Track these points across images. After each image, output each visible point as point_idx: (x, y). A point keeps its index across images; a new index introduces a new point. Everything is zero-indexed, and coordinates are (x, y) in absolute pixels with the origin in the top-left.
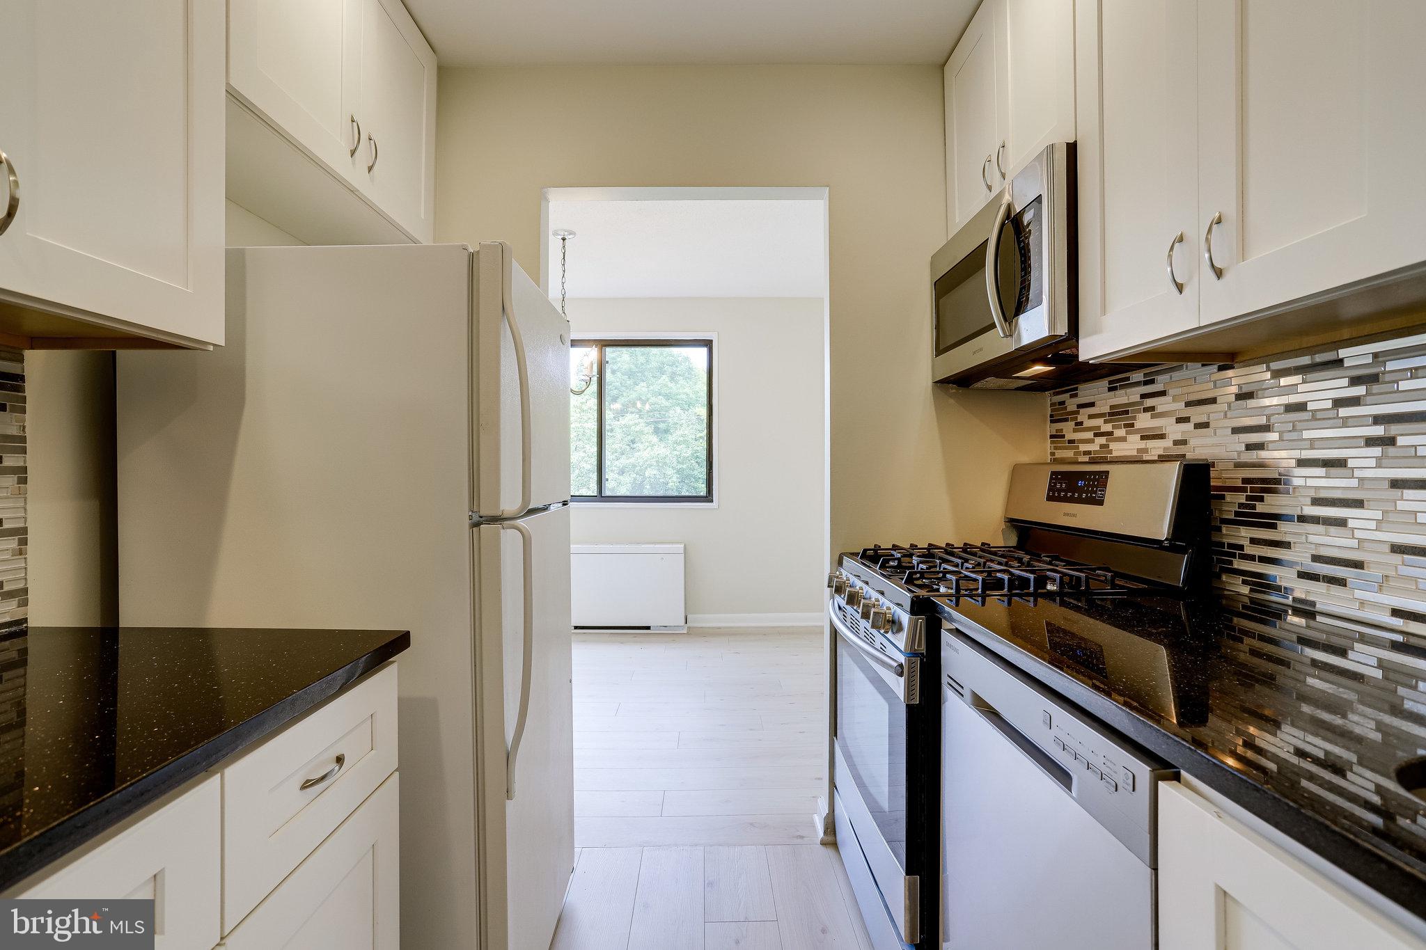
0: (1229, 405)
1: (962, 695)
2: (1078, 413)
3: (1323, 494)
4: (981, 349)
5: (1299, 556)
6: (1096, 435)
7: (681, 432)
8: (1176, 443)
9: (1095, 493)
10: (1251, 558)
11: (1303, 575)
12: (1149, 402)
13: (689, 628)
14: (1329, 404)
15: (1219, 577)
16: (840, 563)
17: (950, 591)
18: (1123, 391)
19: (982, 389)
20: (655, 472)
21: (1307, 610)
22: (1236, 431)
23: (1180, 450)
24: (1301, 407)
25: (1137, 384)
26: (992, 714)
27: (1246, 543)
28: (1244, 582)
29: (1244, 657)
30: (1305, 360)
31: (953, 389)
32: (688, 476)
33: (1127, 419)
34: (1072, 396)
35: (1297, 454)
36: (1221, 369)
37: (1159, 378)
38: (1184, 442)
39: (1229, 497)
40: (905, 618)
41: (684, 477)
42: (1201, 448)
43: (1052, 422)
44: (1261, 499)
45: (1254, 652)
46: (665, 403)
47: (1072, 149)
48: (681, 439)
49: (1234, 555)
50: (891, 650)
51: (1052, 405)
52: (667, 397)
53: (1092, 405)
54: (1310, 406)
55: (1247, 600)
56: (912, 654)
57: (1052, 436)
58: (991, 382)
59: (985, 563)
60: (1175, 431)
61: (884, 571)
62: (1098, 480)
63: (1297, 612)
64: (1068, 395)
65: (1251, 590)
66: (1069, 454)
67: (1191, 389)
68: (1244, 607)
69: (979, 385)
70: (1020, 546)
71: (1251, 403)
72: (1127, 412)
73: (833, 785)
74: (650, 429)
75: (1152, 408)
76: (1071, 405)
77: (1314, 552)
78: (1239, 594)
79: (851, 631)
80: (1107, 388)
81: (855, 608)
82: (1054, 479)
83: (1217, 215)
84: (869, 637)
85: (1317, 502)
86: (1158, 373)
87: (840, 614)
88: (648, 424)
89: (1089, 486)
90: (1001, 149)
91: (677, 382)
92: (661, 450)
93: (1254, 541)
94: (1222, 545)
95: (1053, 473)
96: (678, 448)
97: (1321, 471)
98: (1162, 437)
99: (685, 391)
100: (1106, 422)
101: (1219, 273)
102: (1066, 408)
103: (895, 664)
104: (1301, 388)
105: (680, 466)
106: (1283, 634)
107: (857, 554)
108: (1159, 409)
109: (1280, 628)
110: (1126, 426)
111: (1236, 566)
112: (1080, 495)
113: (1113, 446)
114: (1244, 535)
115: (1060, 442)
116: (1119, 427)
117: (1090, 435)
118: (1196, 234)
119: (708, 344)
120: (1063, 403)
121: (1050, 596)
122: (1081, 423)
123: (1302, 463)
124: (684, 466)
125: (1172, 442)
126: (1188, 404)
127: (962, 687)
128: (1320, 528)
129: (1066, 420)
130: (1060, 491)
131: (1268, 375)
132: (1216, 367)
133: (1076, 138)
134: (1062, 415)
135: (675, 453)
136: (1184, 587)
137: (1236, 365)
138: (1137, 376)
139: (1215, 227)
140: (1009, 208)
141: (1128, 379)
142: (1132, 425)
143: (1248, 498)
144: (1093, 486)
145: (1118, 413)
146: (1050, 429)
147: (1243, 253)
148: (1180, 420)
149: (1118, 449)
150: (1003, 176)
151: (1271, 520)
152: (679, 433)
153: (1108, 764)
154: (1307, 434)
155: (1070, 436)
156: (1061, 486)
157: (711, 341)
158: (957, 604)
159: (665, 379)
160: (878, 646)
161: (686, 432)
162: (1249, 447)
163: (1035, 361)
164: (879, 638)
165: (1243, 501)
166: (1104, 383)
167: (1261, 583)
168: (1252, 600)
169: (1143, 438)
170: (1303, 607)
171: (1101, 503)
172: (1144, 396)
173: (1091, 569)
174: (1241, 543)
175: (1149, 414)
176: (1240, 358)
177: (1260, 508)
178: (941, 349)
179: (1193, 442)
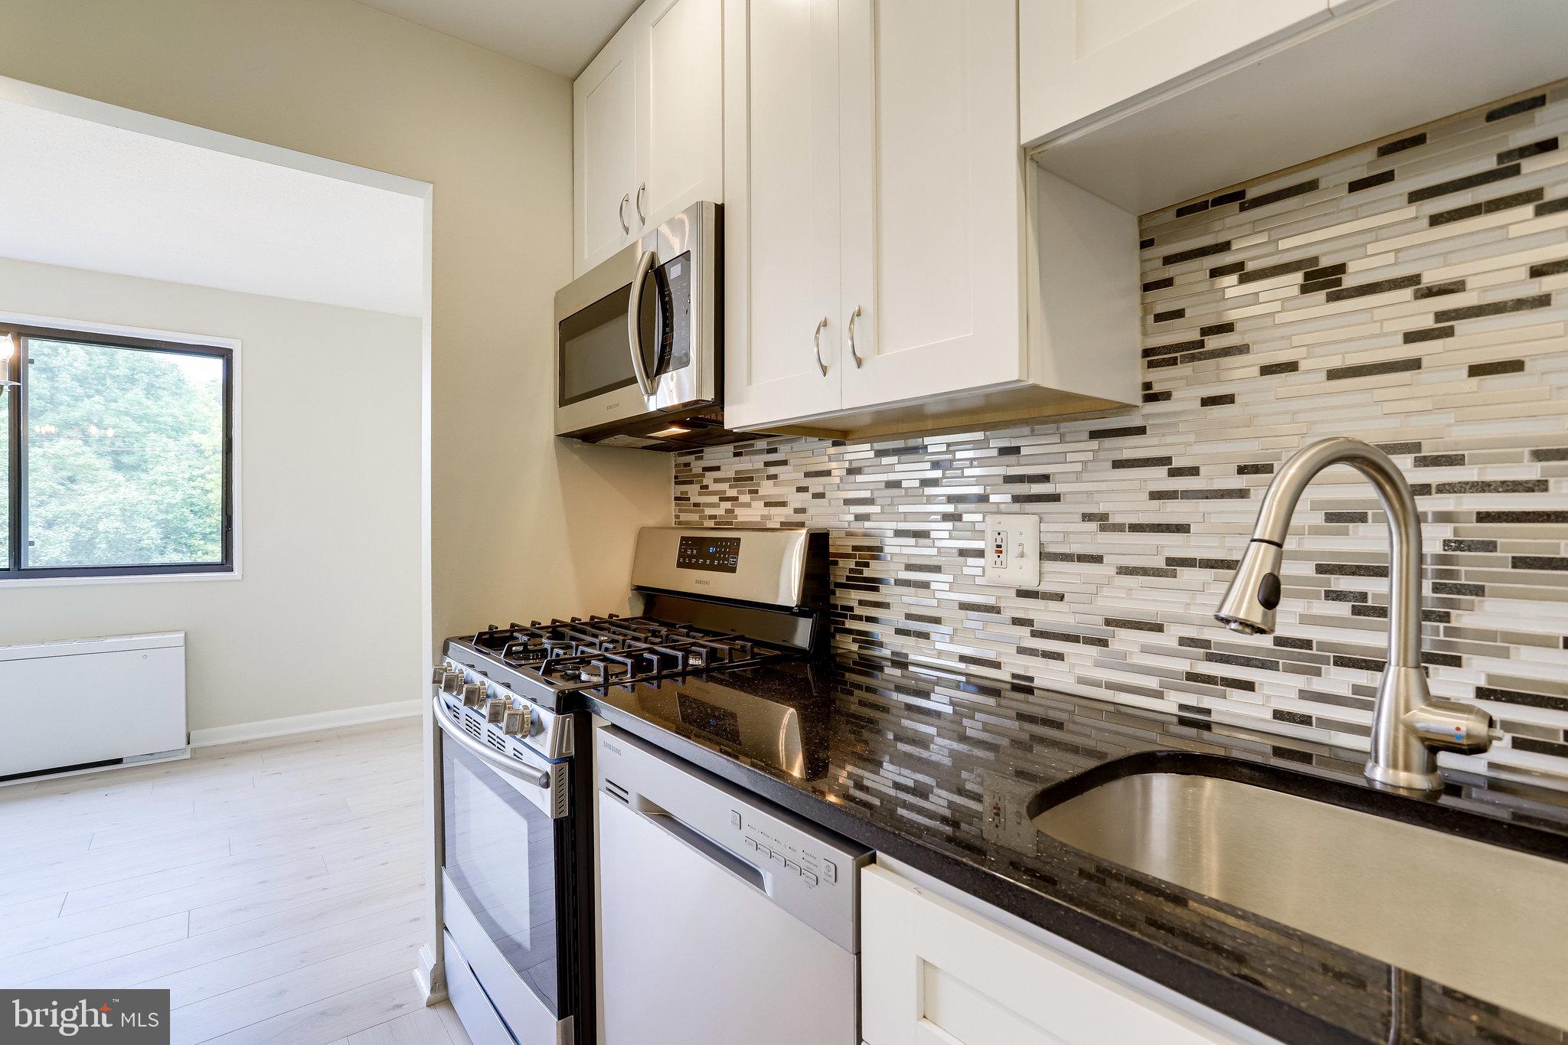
0: (841, 480)
1: (627, 801)
2: (703, 476)
3: (913, 561)
4: (617, 405)
5: (894, 616)
6: (721, 499)
7: (163, 469)
8: (797, 511)
9: (728, 560)
10: (859, 618)
11: (899, 632)
12: (772, 470)
13: (193, 750)
14: (917, 484)
15: (834, 637)
16: (445, 650)
17: (595, 679)
18: (748, 458)
19: (609, 446)
20: (117, 524)
21: (900, 662)
22: (848, 502)
23: (799, 518)
24: (897, 484)
25: (760, 452)
26: (664, 818)
27: (855, 604)
28: (854, 640)
29: (854, 708)
30: (899, 444)
31: (577, 444)
32: (176, 530)
33: (752, 485)
34: (697, 459)
35: (894, 525)
36: (835, 444)
37: (782, 448)
38: (802, 511)
39: (842, 562)
40: (549, 718)
41: (171, 533)
42: (821, 516)
43: (676, 483)
44: (867, 565)
45: (862, 703)
46: (133, 426)
47: (720, 210)
48: (164, 478)
49: (845, 616)
50: (528, 756)
51: (677, 465)
52: (139, 419)
53: (718, 469)
54: (904, 484)
55: (856, 657)
56: (559, 760)
57: (676, 499)
58: (622, 439)
59: (624, 641)
60: (796, 500)
61: (510, 659)
62: (730, 547)
63: (895, 664)
64: (693, 457)
65: (860, 647)
66: (694, 517)
67: (809, 461)
68: (855, 663)
69: (606, 441)
70: (649, 614)
71: (859, 478)
72: (751, 479)
73: (442, 927)
74: (107, 462)
75: (774, 477)
76: (697, 467)
77: (907, 612)
78: (850, 652)
79: (469, 735)
80: (732, 454)
81: (475, 708)
82: (684, 545)
83: (857, 308)
84: (495, 743)
85: (909, 567)
86: (781, 442)
87: (450, 715)
88: (100, 455)
89: (720, 553)
90: (641, 191)
91: (158, 398)
92: (130, 491)
93: (861, 603)
94: (835, 607)
95: (683, 538)
96: (160, 491)
97: (912, 541)
98: (783, 504)
99: (169, 411)
100: (731, 487)
101: (859, 363)
102: (691, 470)
103: (539, 775)
104: (898, 468)
105: (161, 517)
106: (884, 684)
107: (469, 639)
108: (781, 477)
109: (882, 679)
110: (751, 492)
111: (847, 626)
112: (712, 562)
113: (738, 511)
114: (853, 597)
115: (685, 505)
116: (743, 493)
117: (715, 499)
118: (840, 321)
119: (226, 355)
120: (687, 465)
121: (697, 672)
122: (707, 487)
123: (898, 533)
124: (170, 517)
125: (792, 510)
126: (807, 475)
127: (627, 792)
128: (912, 590)
129: (691, 482)
130: (691, 557)
131: (872, 454)
132: (831, 442)
133: (724, 200)
134: (688, 476)
135: (153, 497)
136: (810, 650)
137: (847, 442)
138: (761, 444)
139: (856, 318)
140: (653, 258)
141: (752, 445)
142: (756, 492)
143: (857, 564)
144: (725, 553)
145: (742, 479)
146: (677, 490)
147: (879, 347)
148: (800, 490)
149: (743, 515)
150: (643, 220)
151: (873, 584)
152: (160, 469)
153: (808, 858)
154: (902, 509)
155: (694, 499)
156: (692, 552)
157: (230, 351)
158: (606, 694)
159: (137, 393)
160: (511, 753)
161: (174, 469)
162: (858, 518)
163: (673, 423)
164: (511, 743)
165: (853, 567)
166: (729, 449)
167: (867, 640)
168: (861, 657)
169: (767, 504)
170: (898, 659)
171: (733, 570)
172: (767, 464)
173: (731, 639)
174: (851, 604)
175: (771, 482)
176: (850, 437)
177: (867, 573)
178: (566, 398)
179: (810, 512)
